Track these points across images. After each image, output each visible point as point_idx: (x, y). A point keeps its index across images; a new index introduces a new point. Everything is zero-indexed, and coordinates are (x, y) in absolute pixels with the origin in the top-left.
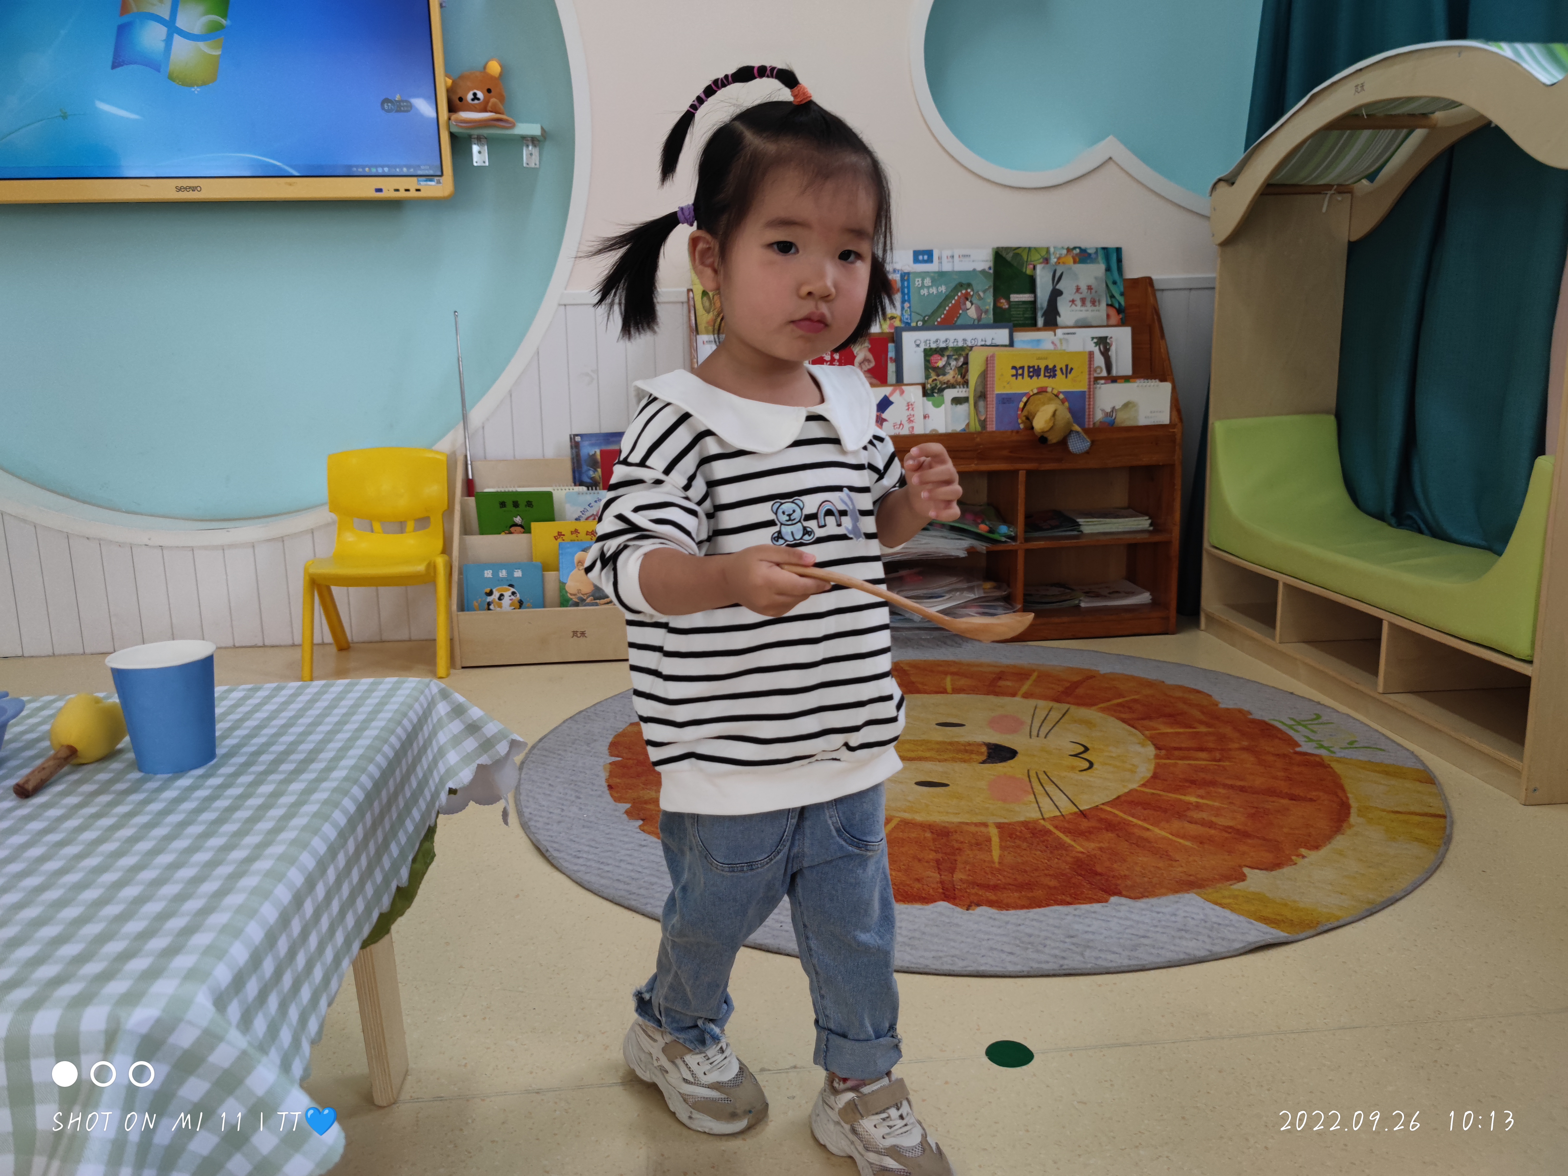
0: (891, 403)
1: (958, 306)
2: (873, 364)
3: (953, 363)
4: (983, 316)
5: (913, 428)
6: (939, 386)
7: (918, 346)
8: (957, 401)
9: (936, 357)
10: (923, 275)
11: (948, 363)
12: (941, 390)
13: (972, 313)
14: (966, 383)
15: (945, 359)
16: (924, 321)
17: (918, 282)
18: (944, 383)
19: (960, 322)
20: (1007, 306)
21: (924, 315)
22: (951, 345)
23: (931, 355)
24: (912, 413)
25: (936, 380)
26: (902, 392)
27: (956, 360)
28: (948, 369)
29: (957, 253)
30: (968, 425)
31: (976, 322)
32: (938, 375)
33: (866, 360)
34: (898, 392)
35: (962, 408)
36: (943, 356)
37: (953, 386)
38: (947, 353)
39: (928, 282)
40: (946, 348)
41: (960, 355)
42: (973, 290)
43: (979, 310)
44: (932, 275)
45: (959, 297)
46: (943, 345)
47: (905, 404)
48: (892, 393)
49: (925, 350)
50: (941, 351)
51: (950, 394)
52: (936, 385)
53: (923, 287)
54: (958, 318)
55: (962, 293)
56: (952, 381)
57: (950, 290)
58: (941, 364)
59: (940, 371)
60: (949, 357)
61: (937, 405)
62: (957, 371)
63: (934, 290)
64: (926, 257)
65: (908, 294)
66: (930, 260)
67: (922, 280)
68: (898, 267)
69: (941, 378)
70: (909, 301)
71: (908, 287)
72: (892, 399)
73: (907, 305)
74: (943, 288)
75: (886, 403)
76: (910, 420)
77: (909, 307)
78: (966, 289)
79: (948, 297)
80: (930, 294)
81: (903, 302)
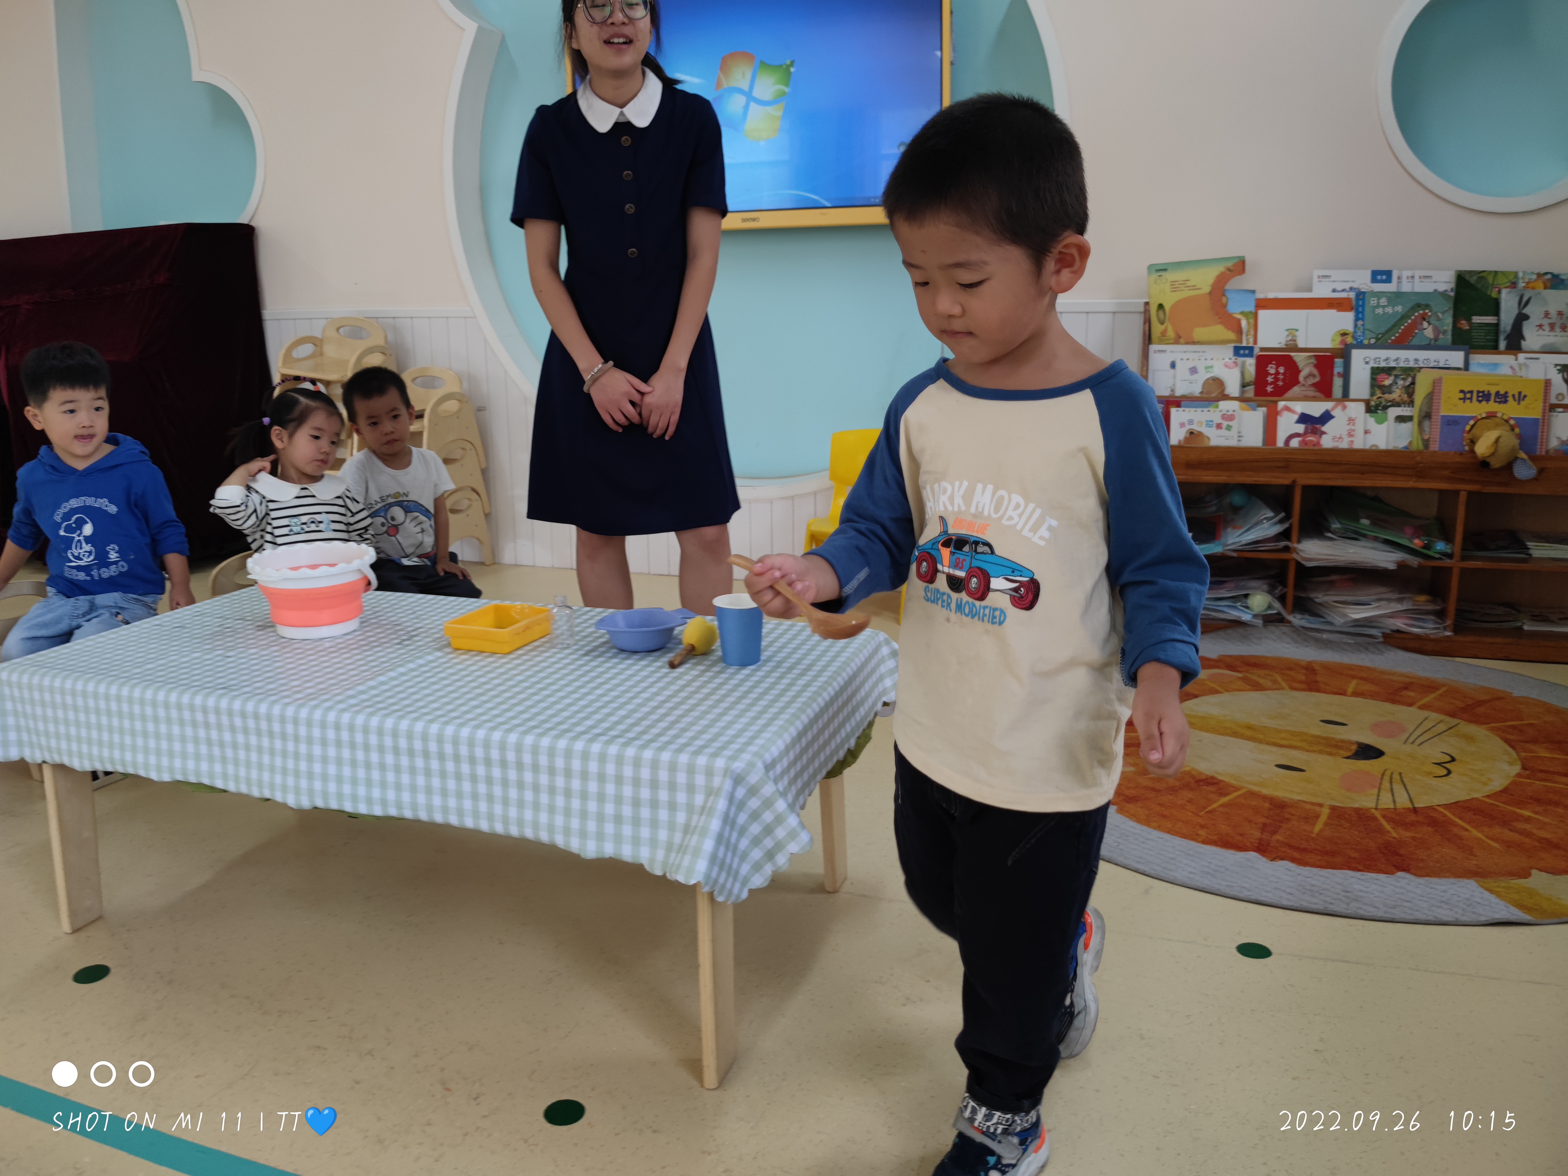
0: (1332, 417)
1: (1413, 326)
2: (1317, 379)
3: (1400, 382)
4: (1441, 336)
5: (1352, 441)
6: (1384, 403)
7: (1367, 363)
8: (1401, 419)
9: (1383, 376)
10: (1382, 295)
11: (1395, 382)
12: (1385, 408)
13: (1429, 332)
14: (1411, 403)
15: (1392, 378)
16: (1378, 339)
17: (1376, 302)
18: (1390, 401)
19: (1415, 342)
20: (1467, 328)
21: (1377, 333)
22: (1402, 365)
23: (1377, 374)
24: (1353, 428)
25: (1380, 397)
26: (1345, 408)
27: (1404, 379)
28: (1394, 388)
29: (1418, 275)
30: (1410, 443)
31: (1432, 342)
32: (1384, 394)
33: (1311, 375)
34: (1339, 408)
35: (1406, 427)
36: (1390, 375)
37: (1397, 405)
38: (1395, 372)
40: (1394, 368)
41: (1409, 375)
42: (1433, 310)
43: (1437, 331)
44: (1389, 294)
45: (1416, 318)
46: (1393, 364)
47: (1346, 419)
48: (1334, 408)
49: (1372, 368)
50: (1388, 371)
51: (1393, 412)
52: (1381, 403)
53: (1378, 306)
54: (1413, 337)
55: (1419, 313)
56: (1398, 399)
57: (1407, 309)
58: (1387, 382)
59: (1387, 390)
60: (1396, 376)
61: (1380, 422)
62: (1404, 391)
63: (1389, 310)
64: (1384, 277)
65: (1362, 312)
66: (1389, 280)
67: (1378, 300)
68: (1355, 285)
69: (1387, 396)
70: (1363, 319)
71: (1363, 306)
72: (1333, 413)
73: (1360, 323)
74: (1399, 308)
75: (1327, 417)
76: (1350, 434)
77: (1363, 325)
78: (1424, 310)
79: (1404, 317)
80: (1384, 314)
81: (1357, 319)
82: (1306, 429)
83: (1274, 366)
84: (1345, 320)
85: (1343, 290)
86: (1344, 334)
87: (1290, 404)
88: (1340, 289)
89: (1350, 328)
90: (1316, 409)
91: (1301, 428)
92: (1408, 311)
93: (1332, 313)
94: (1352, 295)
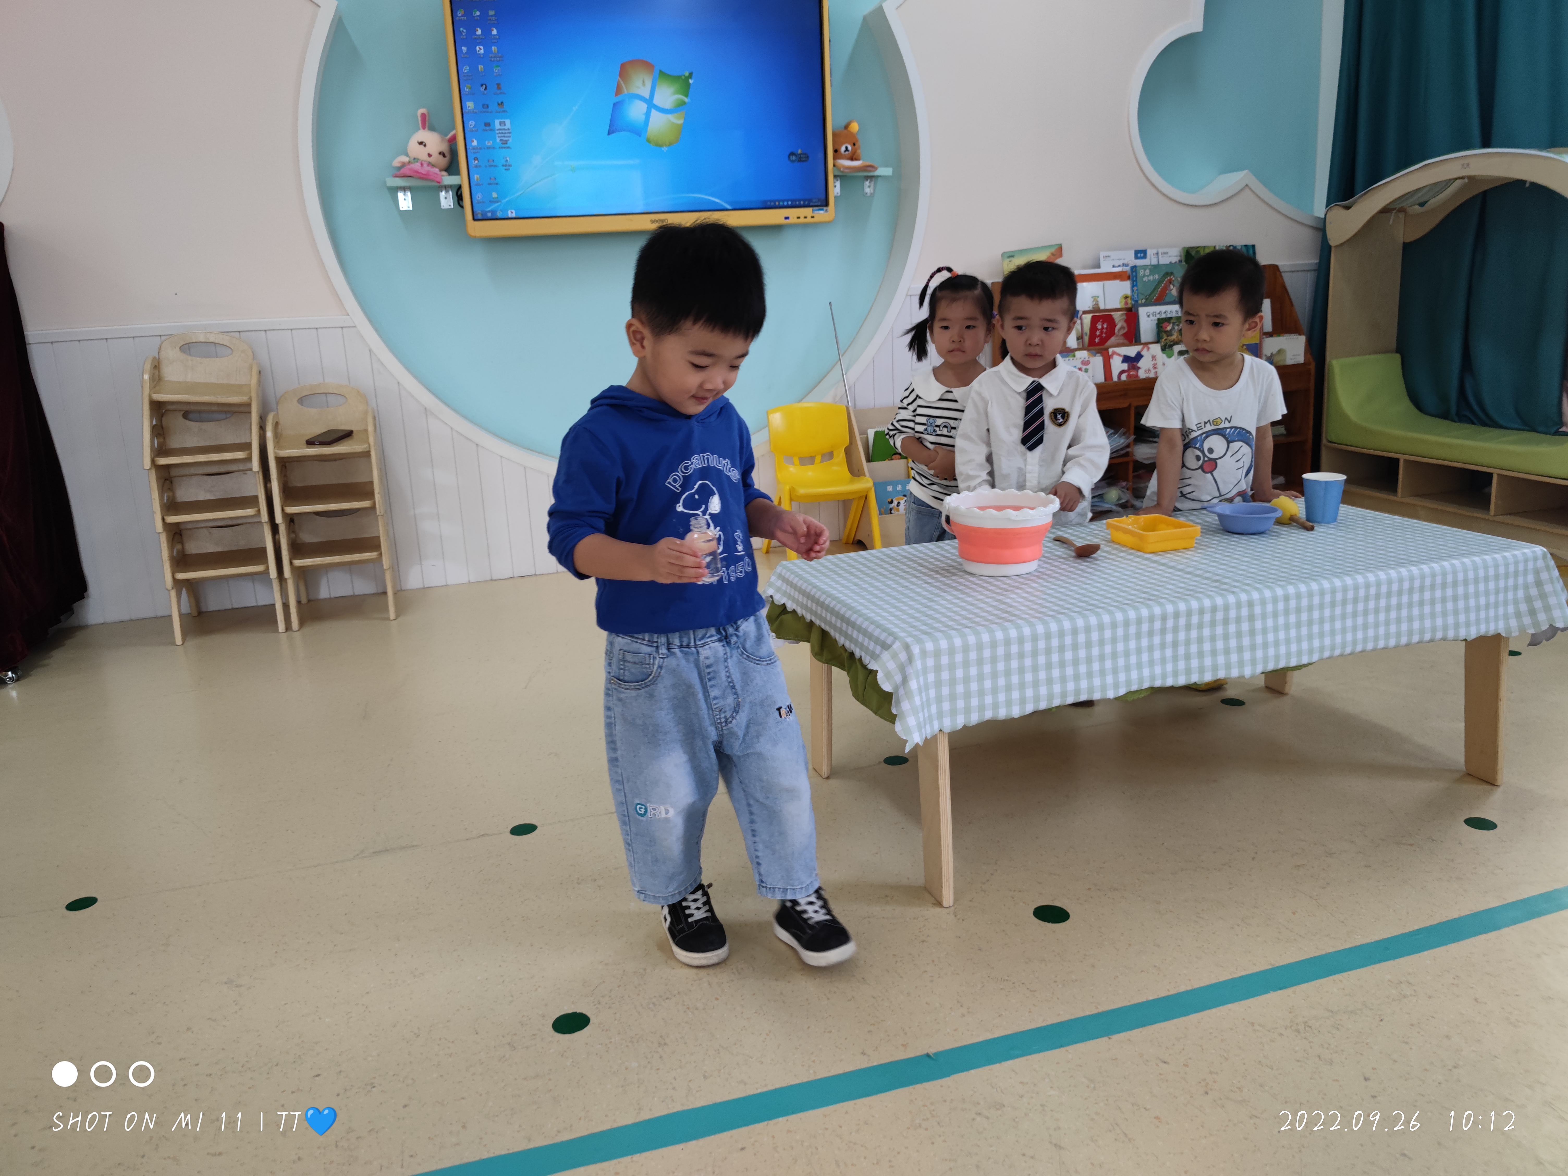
0: (1142, 356)
1: (1166, 288)
2: (1127, 331)
3: (1176, 328)
6: (1169, 343)
7: (1149, 316)
9: (1164, 324)
10: (1144, 267)
11: (1173, 328)
12: (1171, 346)
15: (1171, 325)
16: (1146, 299)
17: (1141, 273)
18: (1172, 341)
21: (1147, 295)
22: (1169, 316)
23: (1159, 323)
25: (1166, 339)
26: (1148, 349)
28: (1171, 332)
29: (1160, 251)
32: (1168, 336)
33: (1122, 328)
34: (1145, 349)
36: (1170, 323)
38: (1172, 321)
39: (1147, 272)
40: (1171, 318)
42: (1174, 277)
44: (1150, 267)
45: (1167, 282)
46: (1165, 316)
47: (1151, 357)
48: (1142, 349)
49: (1154, 320)
50: (1168, 320)
51: (1177, 348)
52: (1167, 343)
53: (1145, 276)
54: (1167, 296)
55: (1167, 279)
56: (1176, 340)
57: (1161, 276)
58: (1169, 328)
59: (1169, 333)
63: (1151, 278)
64: (1142, 255)
65: (1136, 281)
66: (1145, 257)
67: (1145, 271)
68: (1125, 262)
69: (1169, 338)
70: (1136, 285)
71: (1136, 276)
72: (1143, 353)
73: (1135, 288)
74: (1156, 276)
75: (1139, 356)
76: (1155, 368)
77: (1137, 290)
78: (1171, 276)
79: (1160, 282)
80: (1149, 281)
81: (1133, 286)
82: (1129, 367)
83: (1101, 323)
84: (1125, 287)
85: (1119, 266)
86: (1126, 298)
87: (1117, 350)
88: (1117, 265)
89: (1128, 292)
90: (1132, 351)
91: (1125, 366)
92: (1161, 278)
93: (1117, 282)
94: (1128, 269)
